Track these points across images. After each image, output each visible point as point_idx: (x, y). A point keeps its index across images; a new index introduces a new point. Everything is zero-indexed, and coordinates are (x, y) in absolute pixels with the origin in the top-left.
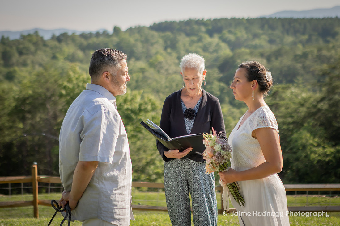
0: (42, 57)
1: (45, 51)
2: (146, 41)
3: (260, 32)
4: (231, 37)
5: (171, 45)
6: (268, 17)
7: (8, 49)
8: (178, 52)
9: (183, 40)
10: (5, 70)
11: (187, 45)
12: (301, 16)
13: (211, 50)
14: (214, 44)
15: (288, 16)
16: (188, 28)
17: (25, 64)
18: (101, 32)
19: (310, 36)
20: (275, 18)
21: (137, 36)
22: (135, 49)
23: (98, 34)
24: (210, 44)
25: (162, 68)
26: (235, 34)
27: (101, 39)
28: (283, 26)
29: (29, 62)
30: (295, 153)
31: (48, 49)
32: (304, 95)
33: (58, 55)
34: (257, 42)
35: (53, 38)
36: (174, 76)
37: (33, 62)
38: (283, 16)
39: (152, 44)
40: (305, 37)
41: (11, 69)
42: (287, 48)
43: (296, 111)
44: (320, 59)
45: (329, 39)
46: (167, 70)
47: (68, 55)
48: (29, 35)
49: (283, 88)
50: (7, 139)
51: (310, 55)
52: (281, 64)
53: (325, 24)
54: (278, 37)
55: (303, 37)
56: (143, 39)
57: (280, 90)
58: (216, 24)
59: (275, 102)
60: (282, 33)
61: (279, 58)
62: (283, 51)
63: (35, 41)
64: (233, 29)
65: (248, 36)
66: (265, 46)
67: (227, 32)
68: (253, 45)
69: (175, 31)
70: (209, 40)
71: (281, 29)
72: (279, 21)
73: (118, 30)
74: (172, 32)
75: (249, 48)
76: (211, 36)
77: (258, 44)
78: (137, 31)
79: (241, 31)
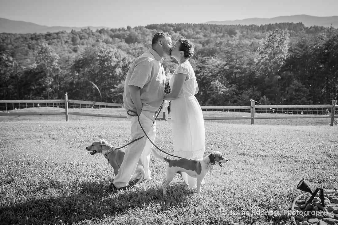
0: (92, 41)
1: (93, 38)
2: (144, 34)
3: (200, 31)
4: (186, 33)
6: (204, 24)
7: (75, 36)
10: (73, 47)
12: (220, 24)
13: (176, 39)
14: (177, 36)
15: (214, 24)
16: (164, 28)
17: (83, 44)
18: (121, 29)
19: (224, 33)
20: (207, 24)
21: (139, 31)
22: (138, 37)
23: (119, 30)
24: (175, 36)
26: (187, 32)
27: (121, 32)
28: (211, 28)
29: (85, 43)
30: (212, 90)
31: (94, 37)
32: (218, 62)
33: (99, 40)
34: (198, 36)
35: (97, 31)
37: (87, 43)
38: (211, 24)
39: (146, 36)
40: (222, 34)
41: (76, 46)
42: (212, 39)
43: (214, 70)
44: (228, 45)
45: (232, 35)
47: (104, 40)
48: (85, 29)
49: (208, 59)
51: (223, 43)
52: (209, 47)
53: (231, 28)
54: (208, 34)
55: (220, 34)
56: (142, 33)
57: (206, 59)
58: (178, 26)
59: (203, 65)
60: (210, 32)
61: (209, 44)
62: (210, 41)
63: (88, 32)
64: (186, 29)
65: (194, 33)
66: (202, 38)
67: (183, 31)
68: (196, 37)
69: (158, 29)
70: (175, 34)
71: (210, 30)
72: (209, 26)
73: (129, 28)
74: (156, 30)
75: (194, 39)
76: (176, 32)
77: (199, 37)
78: (139, 28)
79: (190, 30)
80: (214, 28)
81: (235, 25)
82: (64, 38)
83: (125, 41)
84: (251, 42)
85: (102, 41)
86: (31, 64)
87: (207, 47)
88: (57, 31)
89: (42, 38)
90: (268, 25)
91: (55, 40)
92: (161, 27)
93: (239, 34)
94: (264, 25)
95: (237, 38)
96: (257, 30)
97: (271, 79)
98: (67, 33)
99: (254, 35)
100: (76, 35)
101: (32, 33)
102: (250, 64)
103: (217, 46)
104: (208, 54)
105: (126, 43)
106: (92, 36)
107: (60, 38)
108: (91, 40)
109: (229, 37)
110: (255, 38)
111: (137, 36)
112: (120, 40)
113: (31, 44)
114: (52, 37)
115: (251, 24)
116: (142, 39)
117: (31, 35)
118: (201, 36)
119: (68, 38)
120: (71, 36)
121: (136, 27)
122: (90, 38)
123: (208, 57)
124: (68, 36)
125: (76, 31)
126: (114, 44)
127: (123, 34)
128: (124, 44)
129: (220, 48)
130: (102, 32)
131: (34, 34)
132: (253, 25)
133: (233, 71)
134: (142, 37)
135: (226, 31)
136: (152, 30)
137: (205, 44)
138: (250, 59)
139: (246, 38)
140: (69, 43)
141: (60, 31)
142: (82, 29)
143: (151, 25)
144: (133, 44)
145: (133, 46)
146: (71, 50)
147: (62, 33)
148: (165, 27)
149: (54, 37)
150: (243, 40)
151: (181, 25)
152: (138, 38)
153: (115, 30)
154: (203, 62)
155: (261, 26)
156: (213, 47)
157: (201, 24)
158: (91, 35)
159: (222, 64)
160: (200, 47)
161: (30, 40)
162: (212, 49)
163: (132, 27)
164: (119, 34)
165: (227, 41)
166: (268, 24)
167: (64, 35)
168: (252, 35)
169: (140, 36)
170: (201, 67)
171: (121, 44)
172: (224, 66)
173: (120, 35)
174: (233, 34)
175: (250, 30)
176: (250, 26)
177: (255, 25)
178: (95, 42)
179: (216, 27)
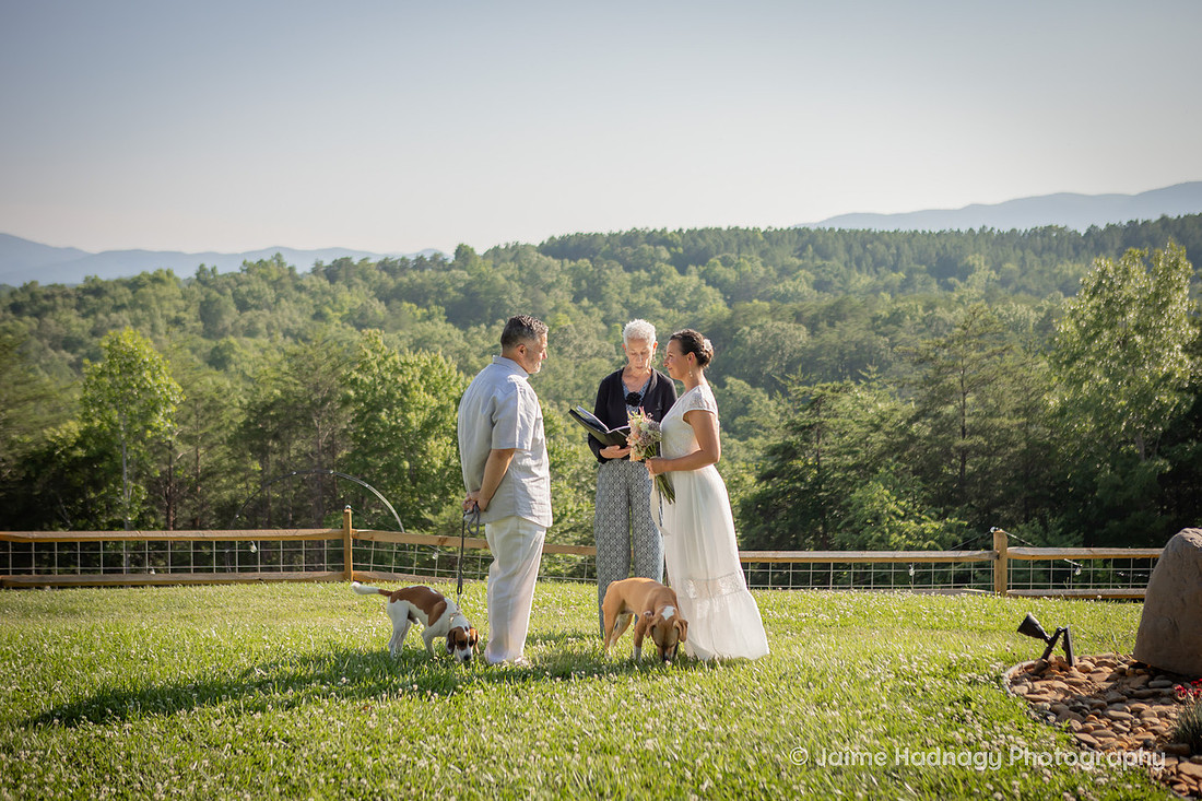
0: (292, 314)
1: (296, 301)
2: (531, 280)
3: (798, 262)
4: (730, 275)
5: (589, 291)
6: (813, 228)
7: (215, 294)
8: (605, 308)
9: (617, 279)
10: (208, 345)
11: (629, 288)
12: (891, 228)
13: (682, 303)
14: (689, 289)
15: (861, 226)
16: (630, 250)
17: (251, 332)
18: (428, 257)
19: (910, 272)
20: (830, 229)
21: (512, 269)
22: (505, 297)
23: (420, 263)
24: (680, 289)
25: (568, 342)
26: (737, 266)
27: (428, 273)
28: (849, 249)
29: (261, 325)
33: (327, 310)
34: (788, 285)
35: (315, 271)
36: (595, 360)
37: (269, 326)
38: (847, 227)
39: (547, 288)
40: (902, 275)
41: (222, 342)
42: (856, 300)
44: (930, 325)
45: (951, 280)
46: (579, 348)
48: (261, 263)
50: (226, 495)
51: (908, 317)
52: (840, 336)
53: (944, 247)
54: (836, 276)
55: (894, 275)
56: (524, 276)
57: (828, 392)
58: (695, 241)
59: (817, 419)
60: (846, 265)
61: (838, 324)
62: (847, 307)
63: (275, 276)
64: (733, 256)
65: (766, 272)
66: (806, 294)
67: (718, 262)
68: (778, 293)
69: (598, 257)
70: (677, 278)
71: (843, 256)
72: (840, 236)
73: (466, 253)
74: (591, 260)
75: (769, 300)
76: (683, 271)
77: (791, 289)
78: (511, 255)
79: (750, 260)
80: (864, 247)
81: (964, 230)
82: (166, 304)
83: (445, 314)
84: (1041, 309)
85: (338, 314)
87: (830, 336)
88: (129, 272)
89: (65, 306)
90: (1126, 229)
91: (125, 315)
92: (612, 245)
93: (983, 274)
94: (1102, 227)
95: (974, 292)
96: (1072, 252)
97: (1123, 477)
98: (176, 279)
99: (1055, 276)
100: (221, 292)
101: (17, 284)
102: (1029, 411)
103: (877, 333)
104: (834, 371)
105: (450, 325)
106: (296, 294)
107: (144, 308)
108: (287, 312)
109: (935, 286)
110: (1061, 289)
111: (504, 291)
112: (425, 311)
113: (9, 332)
114: (106, 299)
115: (1042, 223)
116: (525, 306)
117: (13, 293)
118: (801, 285)
119: (181, 303)
120: (198, 294)
121: (496, 249)
122: (283, 301)
123: (837, 384)
124: (184, 297)
125: (220, 271)
126: (396, 328)
127: (438, 285)
128: (441, 328)
129: (891, 339)
130: (342, 273)
131: (25, 288)
132: (1050, 227)
133: (951, 444)
134: (524, 295)
135: (921, 262)
136: (573, 264)
137: (823, 325)
138: (1027, 390)
139: (1017, 291)
140: (188, 325)
141: (143, 274)
142: (244, 263)
143: (565, 240)
144: (483, 326)
145: (484, 339)
146: (198, 361)
147: (156, 279)
148: (635, 248)
149: (119, 303)
150: (1004, 301)
151: (709, 239)
152: (508, 302)
153: (399, 264)
154: (815, 404)
155: (1089, 233)
156: (861, 335)
157: (800, 232)
158: (290, 288)
159: (898, 415)
160: (802, 335)
161: (10, 314)
162: (853, 348)
163: (480, 251)
164: (420, 281)
165: (926, 309)
166: (1125, 223)
167: (163, 291)
168: (1046, 275)
169: (516, 288)
170: (804, 427)
171: (428, 327)
172: (910, 422)
173: (422, 286)
174: (953, 275)
175: (1039, 254)
176: (1034, 233)
177: (1062, 229)
178: (308, 320)
179: (871, 242)
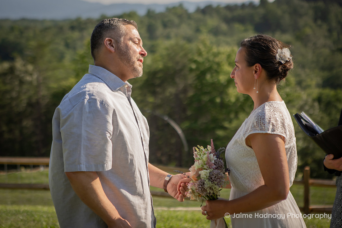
1: (189, 25)
2: (295, 13)
5: (322, 16)
7: (153, 22)
25: (309, 41)
29: (172, 35)
31: (191, 22)
33: (202, 28)
36: (322, 50)
37: (176, 35)
47: (212, 28)
48: (174, 8)
63: (180, 13)
85: (206, 30)
86: (66, 78)
100: (156, 21)
106: (188, 21)
108: (184, 29)
120: (147, 22)
122: (182, 24)
130: (209, 11)
131: (76, 19)
134: (291, 20)
152: (282, 22)
158: (186, 19)
161: (70, 31)
169: (287, 17)
173: (244, 16)
